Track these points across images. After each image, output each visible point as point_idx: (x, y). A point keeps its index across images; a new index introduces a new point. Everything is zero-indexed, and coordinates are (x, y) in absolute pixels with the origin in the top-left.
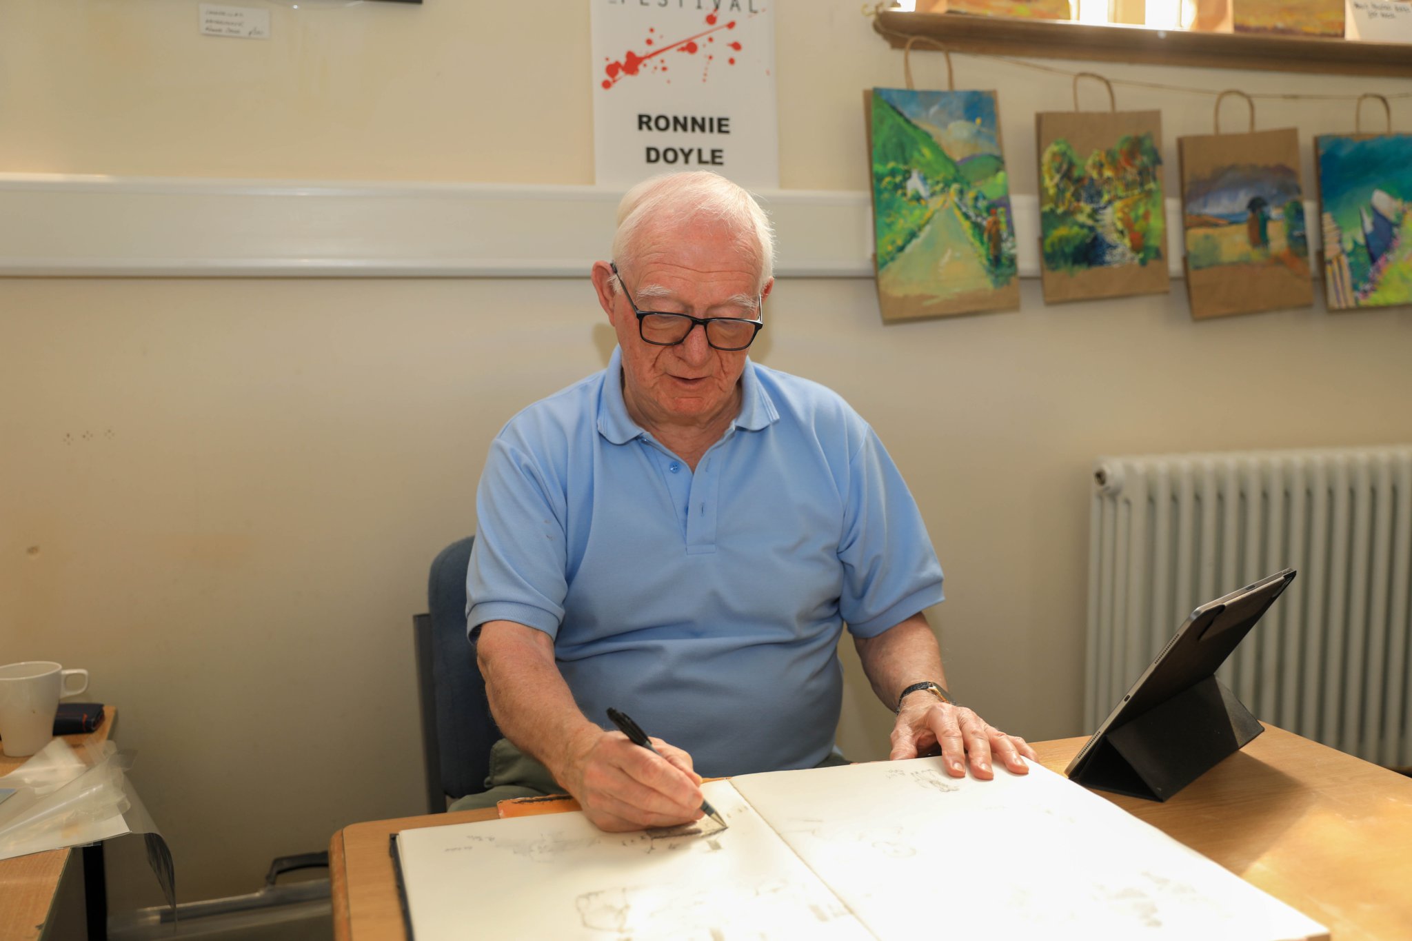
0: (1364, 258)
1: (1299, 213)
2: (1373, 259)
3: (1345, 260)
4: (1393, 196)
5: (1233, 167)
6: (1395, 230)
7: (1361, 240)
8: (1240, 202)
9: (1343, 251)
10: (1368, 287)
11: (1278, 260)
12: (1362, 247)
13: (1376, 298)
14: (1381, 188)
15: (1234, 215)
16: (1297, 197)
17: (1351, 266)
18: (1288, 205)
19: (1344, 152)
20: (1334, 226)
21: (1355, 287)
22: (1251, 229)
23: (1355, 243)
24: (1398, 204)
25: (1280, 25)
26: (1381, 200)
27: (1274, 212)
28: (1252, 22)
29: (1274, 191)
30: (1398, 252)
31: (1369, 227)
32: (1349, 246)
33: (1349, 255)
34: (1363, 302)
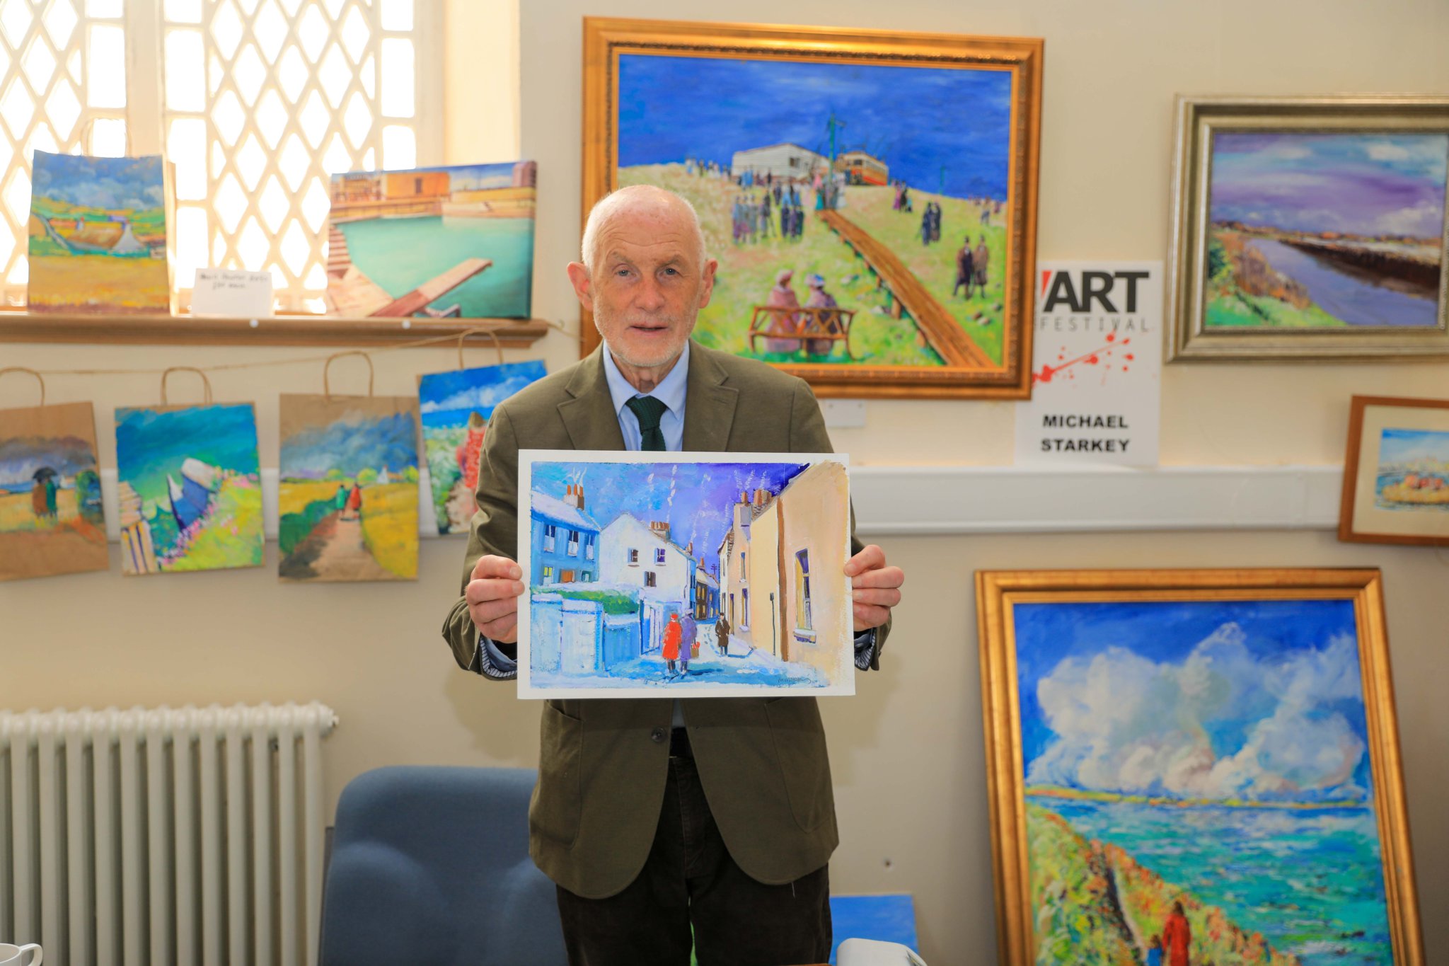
0: (170, 523)
1: (94, 482)
2: (182, 525)
3: (145, 528)
4: (209, 463)
5: (13, 441)
6: (211, 497)
7: (167, 507)
8: (26, 471)
9: (143, 518)
10: (173, 552)
11: (67, 528)
12: (169, 514)
13: (183, 563)
14: (193, 456)
15: (16, 485)
16: (92, 467)
17: (152, 532)
18: (80, 475)
19: (145, 424)
20: (134, 494)
21: (157, 553)
22: (36, 497)
23: (159, 510)
24: (216, 471)
25: (93, 301)
26: (194, 468)
27: (64, 482)
28: (56, 300)
29: (65, 462)
30: (213, 518)
31: (177, 494)
32: (151, 513)
33: (150, 522)
34: (166, 567)
